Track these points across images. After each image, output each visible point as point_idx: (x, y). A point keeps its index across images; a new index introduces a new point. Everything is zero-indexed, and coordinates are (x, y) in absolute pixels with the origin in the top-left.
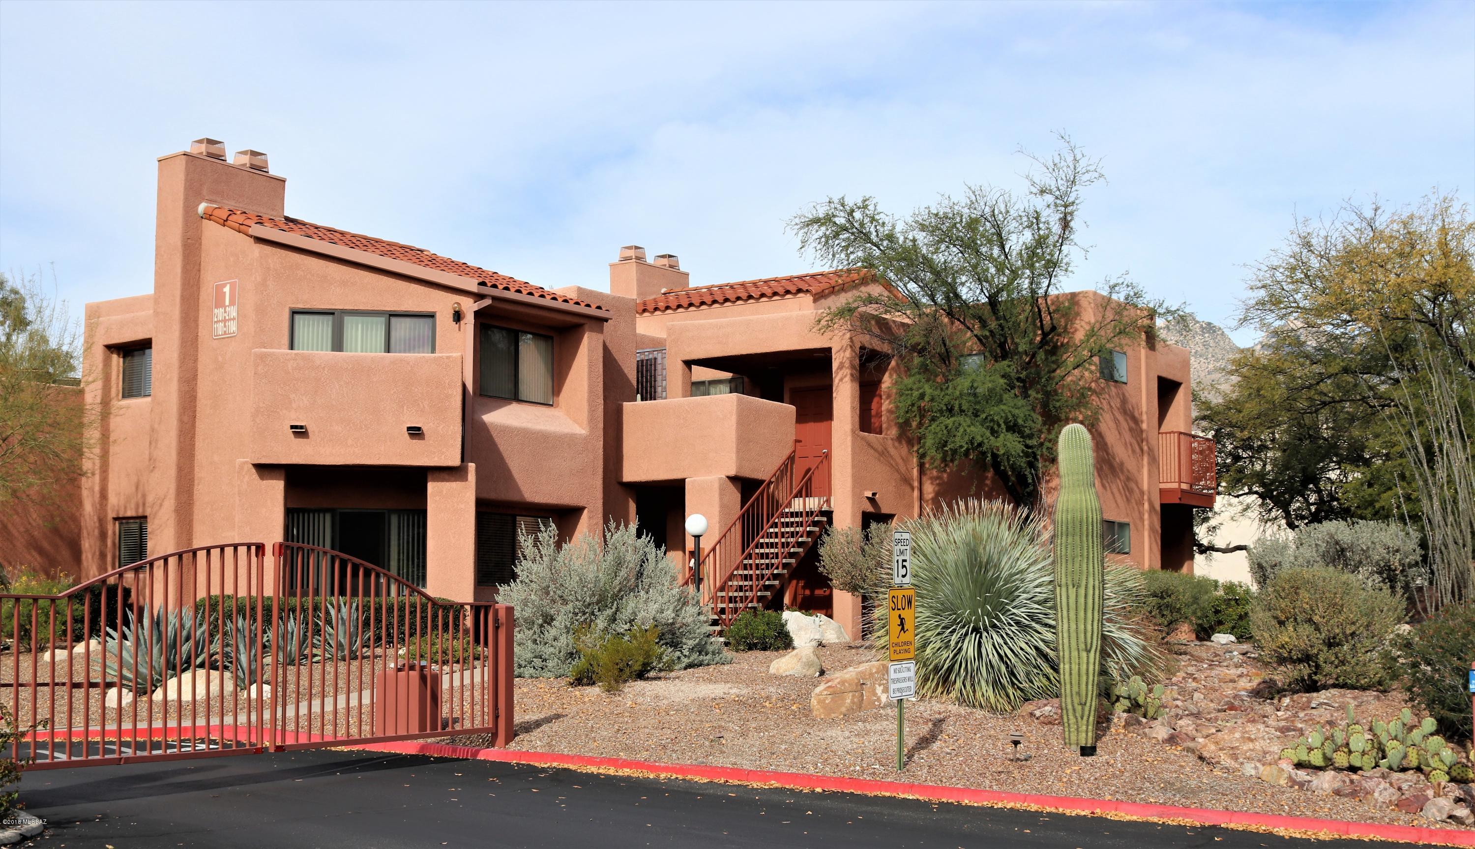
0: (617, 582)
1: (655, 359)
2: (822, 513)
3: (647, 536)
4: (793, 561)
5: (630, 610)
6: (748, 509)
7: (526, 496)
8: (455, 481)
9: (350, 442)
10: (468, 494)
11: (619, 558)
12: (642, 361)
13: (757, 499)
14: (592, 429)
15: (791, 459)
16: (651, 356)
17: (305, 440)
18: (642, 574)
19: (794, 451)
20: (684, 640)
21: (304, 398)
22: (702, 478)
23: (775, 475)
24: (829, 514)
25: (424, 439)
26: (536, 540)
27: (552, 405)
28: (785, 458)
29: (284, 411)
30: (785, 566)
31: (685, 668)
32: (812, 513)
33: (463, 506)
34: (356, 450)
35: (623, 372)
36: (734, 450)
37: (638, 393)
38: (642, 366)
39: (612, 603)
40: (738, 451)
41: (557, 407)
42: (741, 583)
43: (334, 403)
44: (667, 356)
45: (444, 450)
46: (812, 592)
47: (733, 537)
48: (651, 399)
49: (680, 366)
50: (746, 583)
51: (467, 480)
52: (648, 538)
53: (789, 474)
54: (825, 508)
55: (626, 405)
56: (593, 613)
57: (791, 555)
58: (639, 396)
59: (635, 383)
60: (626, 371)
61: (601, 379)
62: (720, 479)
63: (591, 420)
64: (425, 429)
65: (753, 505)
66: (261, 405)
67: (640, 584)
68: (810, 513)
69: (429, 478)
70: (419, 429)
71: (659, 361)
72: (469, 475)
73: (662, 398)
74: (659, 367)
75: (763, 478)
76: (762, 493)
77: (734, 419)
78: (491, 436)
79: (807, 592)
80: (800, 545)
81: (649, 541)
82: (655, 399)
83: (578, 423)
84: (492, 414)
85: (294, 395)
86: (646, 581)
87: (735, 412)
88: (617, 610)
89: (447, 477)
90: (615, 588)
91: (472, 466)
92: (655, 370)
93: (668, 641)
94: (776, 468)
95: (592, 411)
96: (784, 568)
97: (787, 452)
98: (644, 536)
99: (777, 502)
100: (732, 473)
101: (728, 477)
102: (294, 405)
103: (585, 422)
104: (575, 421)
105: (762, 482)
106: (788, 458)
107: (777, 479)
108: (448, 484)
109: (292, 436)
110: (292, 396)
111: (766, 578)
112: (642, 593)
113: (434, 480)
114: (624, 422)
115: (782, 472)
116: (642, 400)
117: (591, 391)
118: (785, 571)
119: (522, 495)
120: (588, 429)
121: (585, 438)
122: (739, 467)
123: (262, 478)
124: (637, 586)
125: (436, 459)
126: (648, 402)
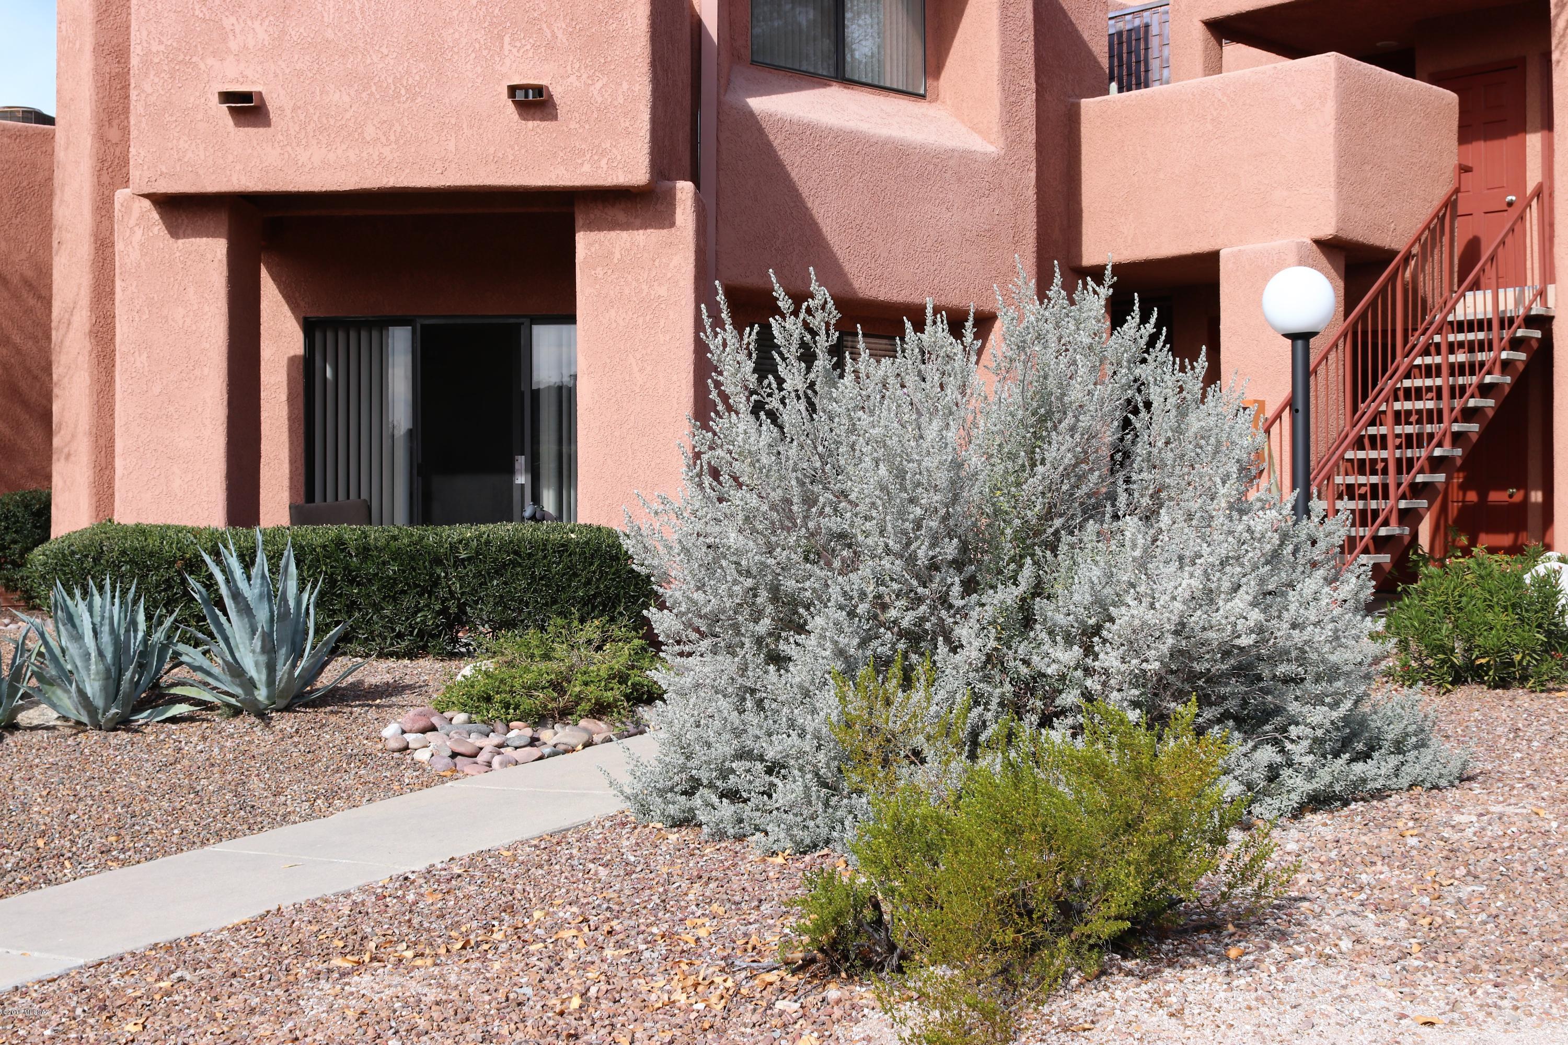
0: (1033, 484)
1: (1147, 26)
2: (1531, 321)
3: (1144, 320)
4: (1474, 427)
5: (1082, 595)
6: (1363, 316)
7: (856, 285)
8: (644, 226)
9: (370, 131)
10: (676, 260)
11: (1044, 396)
12: (1120, 34)
13: (1383, 291)
14: (1012, 144)
15: (1450, 204)
16: (1137, 22)
17: (262, 130)
18: (1127, 455)
19: (1457, 191)
20: (1294, 707)
21: (257, 25)
22: (1259, 246)
23: (1418, 239)
24: (1544, 322)
25: (554, 117)
26: (766, 342)
27: (923, 97)
28: (1437, 203)
29: (210, 61)
30: (1458, 438)
31: (1298, 813)
32: (1511, 320)
33: (663, 291)
34: (386, 151)
35: (1079, 37)
36: (1332, 179)
37: (1111, 79)
38: (1120, 43)
39: (1018, 561)
40: (1341, 182)
41: (936, 99)
42: (1350, 480)
43: (329, 34)
44: (1170, 17)
45: (607, 145)
46: (1483, 496)
47: (1332, 374)
48: (1138, 86)
49: (1199, 33)
50: (1362, 480)
51: (672, 224)
52: (1150, 328)
53: (1446, 239)
54: (1537, 310)
55: (1088, 106)
56: (944, 600)
57: (1468, 414)
58: (1114, 86)
59: (1104, 62)
60: (1086, 36)
61: (1029, 36)
62: (1301, 245)
63: (1009, 121)
64: (557, 92)
65: (1373, 303)
66: (155, 47)
67: (1121, 487)
68: (1506, 322)
69: (579, 222)
70: (539, 90)
71: (1154, 30)
72: (679, 211)
73: (1161, 81)
74: (1154, 43)
75: (1394, 246)
76: (1393, 278)
77: (1330, 108)
78: (769, 145)
79: (1472, 496)
80: (1485, 390)
81: (1152, 341)
82: (1147, 86)
83: (980, 132)
84: (774, 97)
85: (233, 20)
86: (1143, 476)
87: (1331, 93)
88: (1038, 590)
89: (621, 217)
90: (1031, 505)
91: (685, 189)
92: (1147, 49)
93: (1232, 705)
94: (1420, 226)
95: (1010, 105)
96: (1454, 444)
97: (1441, 192)
98: (1132, 321)
99: (1424, 301)
100: (1327, 231)
101: (1318, 242)
102: (233, 45)
103: (996, 127)
104: (974, 128)
105: (1392, 254)
106: (1446, 205)
107: (1424, 247)
108: (625, 235)
109: (229, 121)
110: (229, 21)
111: (1416, 467)
112: (1131, 524)
113: (592, 226)
114: (1083, 140)
115: (1433, 232)
116: (1120, 90)
117: (1007, 59)
118: (1458, 452)
119: (847, 283)
120: (1001, 142)
121: (995, 162)
122: (1343, 218)
123: (175, 232)
124: (1112, 497)
125: (587, 168)
126: (1134, 93)
